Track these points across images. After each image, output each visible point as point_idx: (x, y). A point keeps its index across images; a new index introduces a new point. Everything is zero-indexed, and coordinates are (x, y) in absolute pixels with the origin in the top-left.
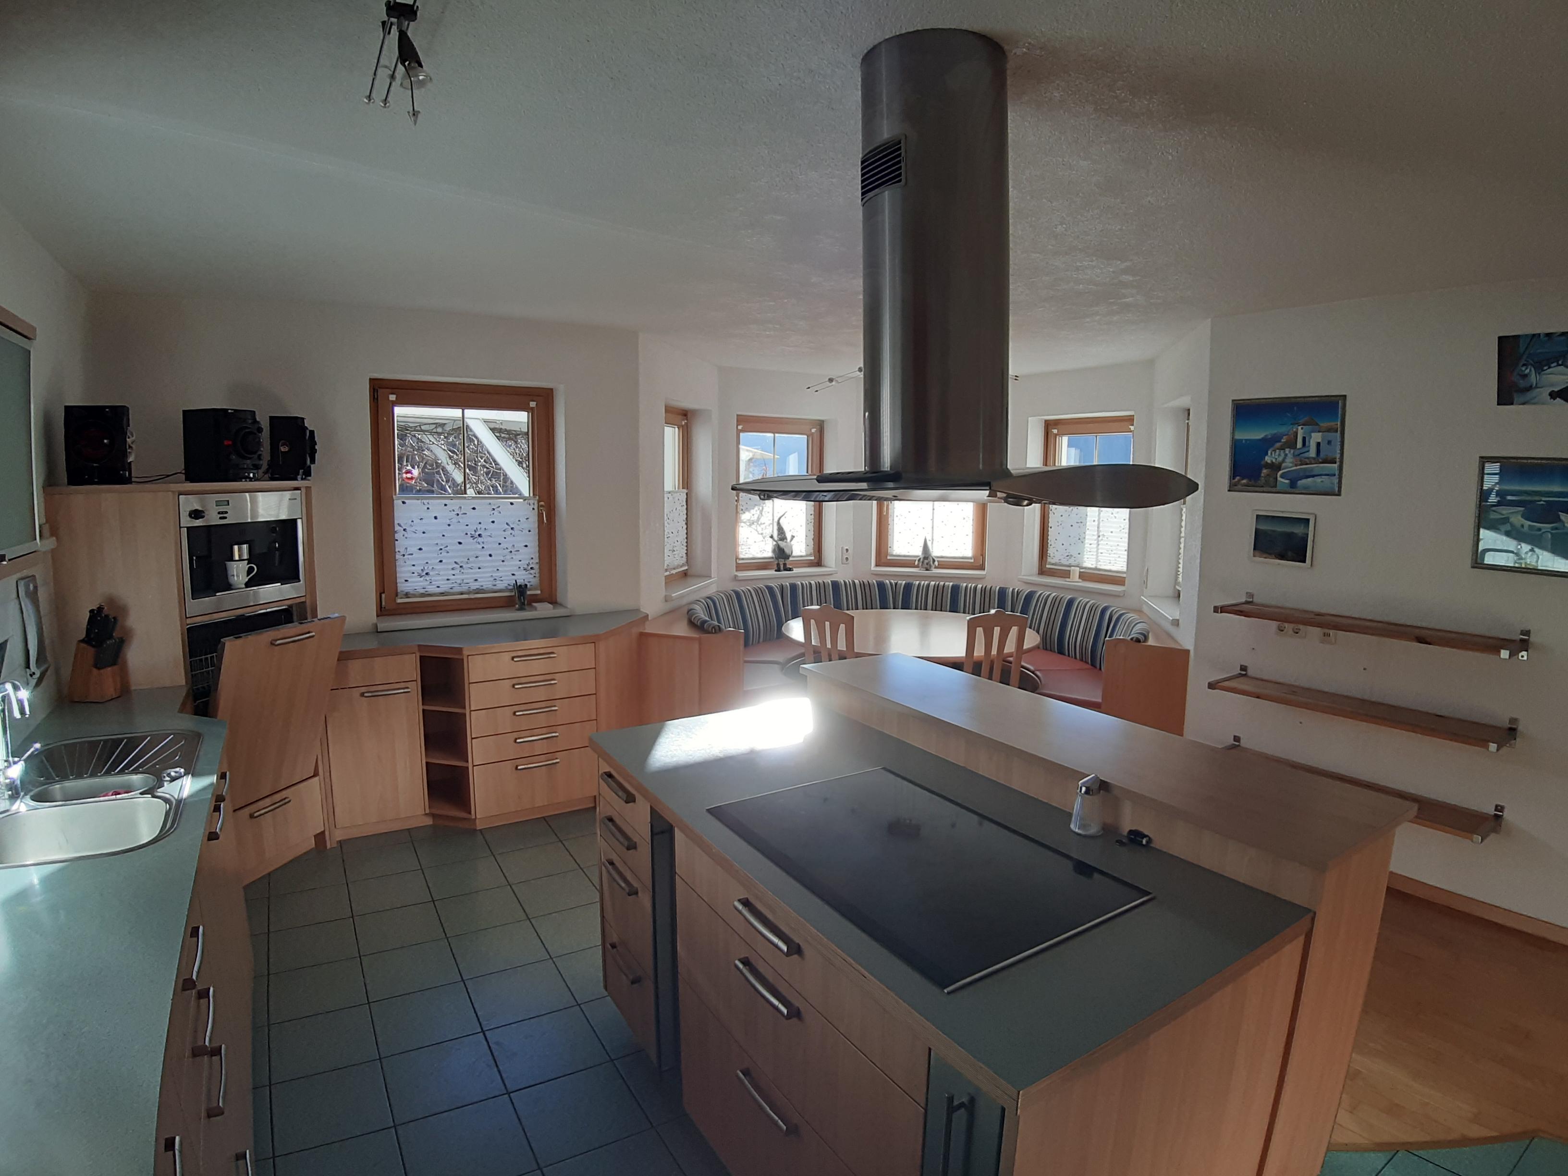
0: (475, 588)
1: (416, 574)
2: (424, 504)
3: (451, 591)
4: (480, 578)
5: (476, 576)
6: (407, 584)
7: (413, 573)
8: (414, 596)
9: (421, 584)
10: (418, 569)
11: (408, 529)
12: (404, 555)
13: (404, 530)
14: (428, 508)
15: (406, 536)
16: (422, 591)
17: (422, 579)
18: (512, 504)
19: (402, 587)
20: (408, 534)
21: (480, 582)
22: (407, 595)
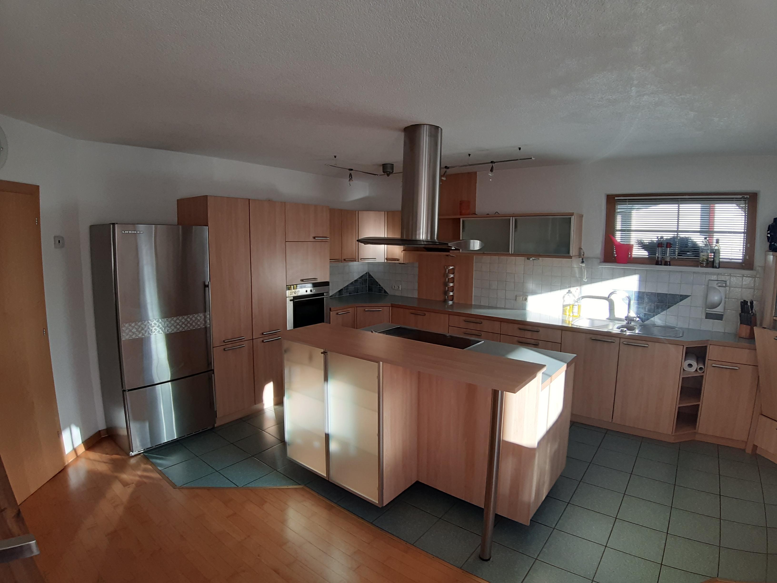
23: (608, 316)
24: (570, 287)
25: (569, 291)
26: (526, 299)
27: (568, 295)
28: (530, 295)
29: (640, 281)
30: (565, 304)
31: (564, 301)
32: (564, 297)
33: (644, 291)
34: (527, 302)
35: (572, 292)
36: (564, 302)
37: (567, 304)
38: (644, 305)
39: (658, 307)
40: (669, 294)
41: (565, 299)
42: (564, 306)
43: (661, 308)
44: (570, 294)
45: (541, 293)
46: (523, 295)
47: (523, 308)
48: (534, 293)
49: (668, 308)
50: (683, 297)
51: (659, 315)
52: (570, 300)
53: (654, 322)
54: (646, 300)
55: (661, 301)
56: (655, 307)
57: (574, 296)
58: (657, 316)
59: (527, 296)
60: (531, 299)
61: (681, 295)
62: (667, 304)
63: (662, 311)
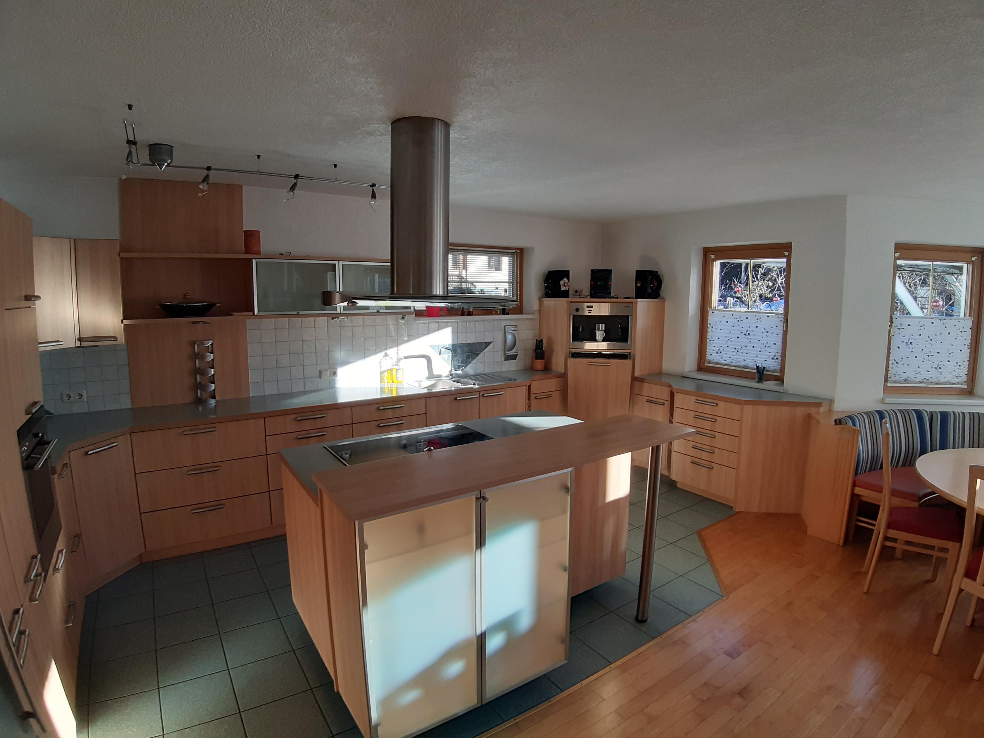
0: (743, 365)
1: (715, 352)
2: (722, 314)
3: (731, 364)
4: (747, 359)
5: (745, 358)
6: (711, 356)
7: (714, 351)
8: (713, 363)
9: (717, 357)
10: (716, 349)
11: (714, 327)
12: (710, 341)
13: (712, 327)
14: (724, 316)
15: (712, 330)
16: (718, 361)
17: (718, 354)
18: (768, 317)
19: (709, 357)
20: (713, 330)
21: (748, 362)
22: (710, 362)
23: (426, 375)
24: (387, 350)
25: (386, 354)
26: (335, 373)
27: (385, 359)
28: (339, 367)
29: (453, 333)
30: (382, 370)
31: (381, 366)
32: (380, 362)
33: (457, 343)
34: (337, 376)
35: (389, 355)
36: (381, 369)
37: (384, 370)
38: (458, 357)
39: (469, 357)
40: (477, 343)
41: (381, 364)
42: (382, 373)
43: (472, 357)
44: (387, 358)
45: (353, 362)
46: (329, 368)
47: (332, 386)
48: (344, 363)
49: (477, 356)
50: (488, 344)
51: (470, 364)
52: (387, 364)
53: (467, 373)
54: (459, 351)
55: (471, 351)
56: (466, 358)
57: (392, 359)
58: (469, 365)
59: (336, 369)
60: (341, 372)
61: (486, 343)
62: (476, 353)
63: (472, 361)
